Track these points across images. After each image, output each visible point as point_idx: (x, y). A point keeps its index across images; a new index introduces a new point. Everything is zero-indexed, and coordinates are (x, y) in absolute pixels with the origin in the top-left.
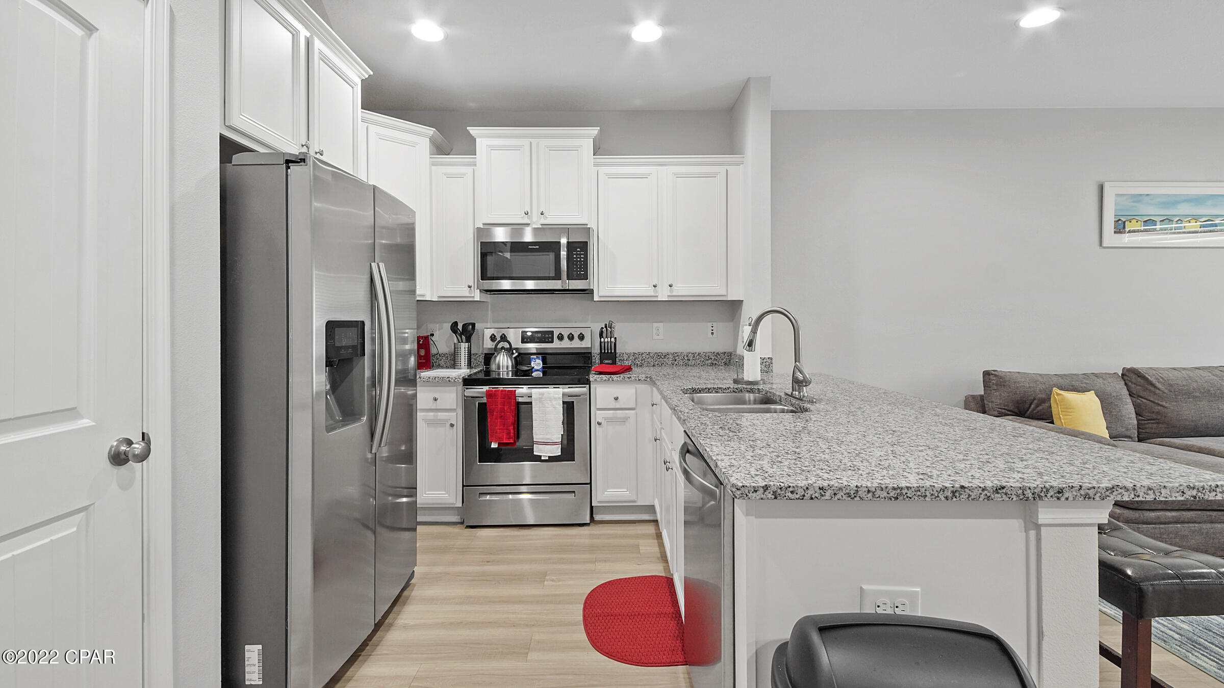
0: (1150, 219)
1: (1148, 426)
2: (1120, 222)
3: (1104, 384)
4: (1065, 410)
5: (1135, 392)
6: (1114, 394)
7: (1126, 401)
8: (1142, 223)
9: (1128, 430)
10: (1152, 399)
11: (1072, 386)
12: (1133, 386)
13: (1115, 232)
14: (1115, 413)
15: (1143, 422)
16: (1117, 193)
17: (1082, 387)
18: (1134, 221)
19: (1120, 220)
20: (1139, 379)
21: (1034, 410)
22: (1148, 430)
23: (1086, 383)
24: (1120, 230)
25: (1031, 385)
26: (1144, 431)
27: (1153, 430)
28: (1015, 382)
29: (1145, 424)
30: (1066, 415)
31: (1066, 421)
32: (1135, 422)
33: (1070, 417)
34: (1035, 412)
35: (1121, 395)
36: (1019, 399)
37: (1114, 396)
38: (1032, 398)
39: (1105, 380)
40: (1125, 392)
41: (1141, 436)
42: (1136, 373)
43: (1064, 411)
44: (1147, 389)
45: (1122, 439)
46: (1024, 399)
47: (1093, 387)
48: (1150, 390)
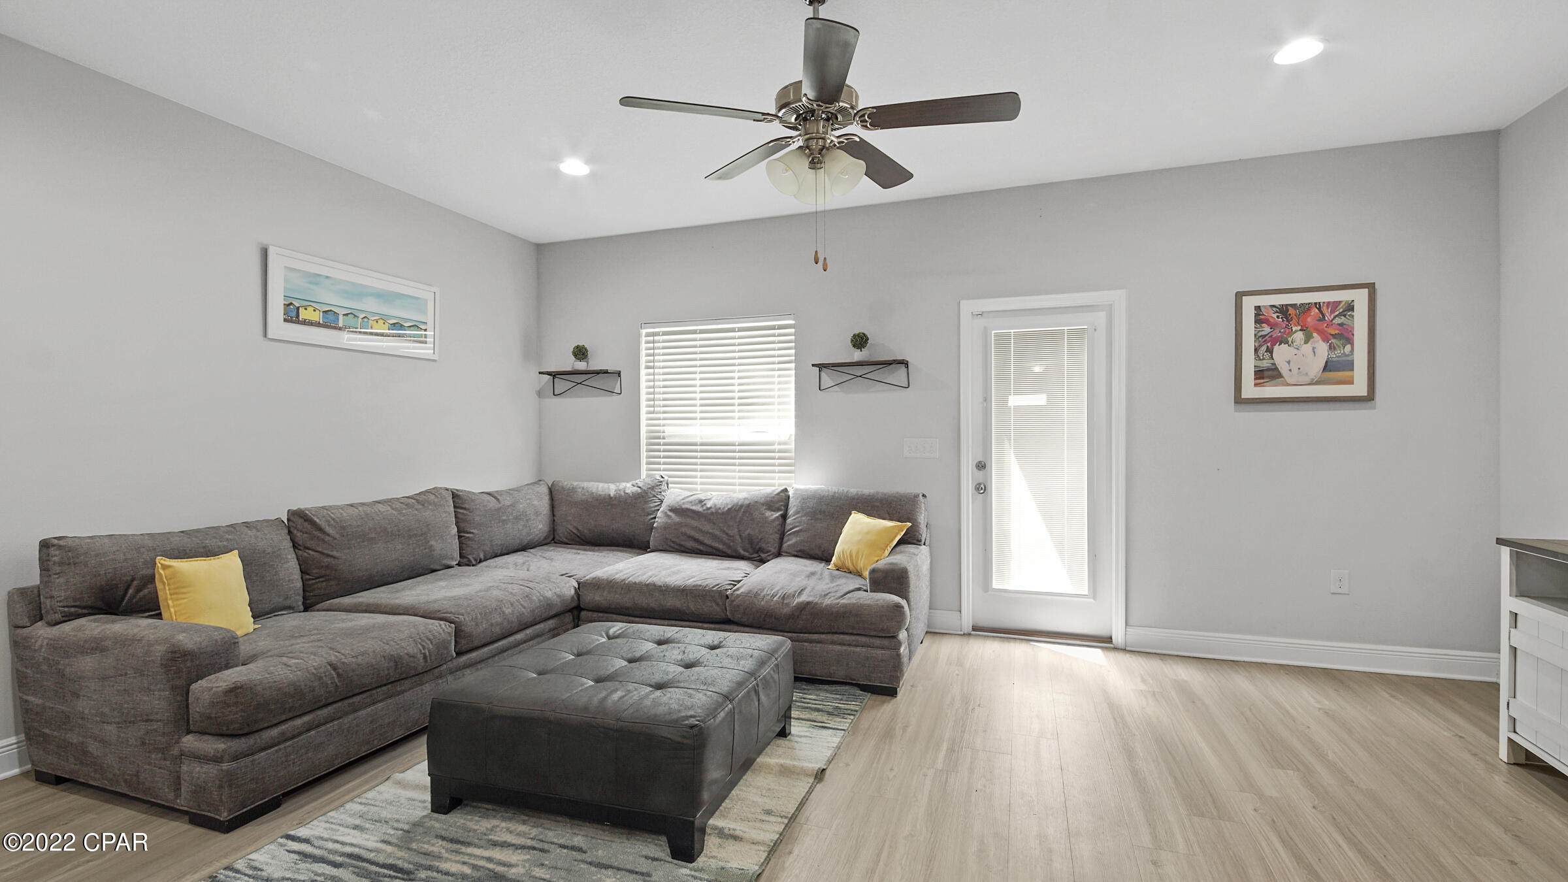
0: (331, 310)
1: (316, 586)
2: (292, 307)
3: (256, 537)
4: (177, 591)
5: (300, 543)
6: (269, 550)
7: (286, 558)
8: (321, 313)
9: (287, 597)
10: (320, 550)
11: (204, 547)
12: (299, 534)
13: (285, 320)
14: (269, 578)
15: (311, 582)
16: (287, 265)
17: (219, 547)
18: (310, 309)
19: (291, 304)
20: (306, 524)
21: (133, 596)
22: (316, 592)
23: (227, 540)
24: (292, 317)
25: (129, 556)
26: (312, 594)
27: (322, 591)
28: (97, 555)
29: (313, 584)
30: (177, 600)
31: (176, 609)
32: (299, 584)
33: (185, 600)
34: (134, 600)
35: (280, 549)
36: (103, 583)
37: (269, 553)
38: (129, 578)
39: (259, 531)
40: (287, 544)
41: (308, 602)
42: (302, 515)
43: (174, 594)
44: (315, 537)
45: (280, 613)
46: (114, 582)
47: (237, 544)
48: (318, 537)
